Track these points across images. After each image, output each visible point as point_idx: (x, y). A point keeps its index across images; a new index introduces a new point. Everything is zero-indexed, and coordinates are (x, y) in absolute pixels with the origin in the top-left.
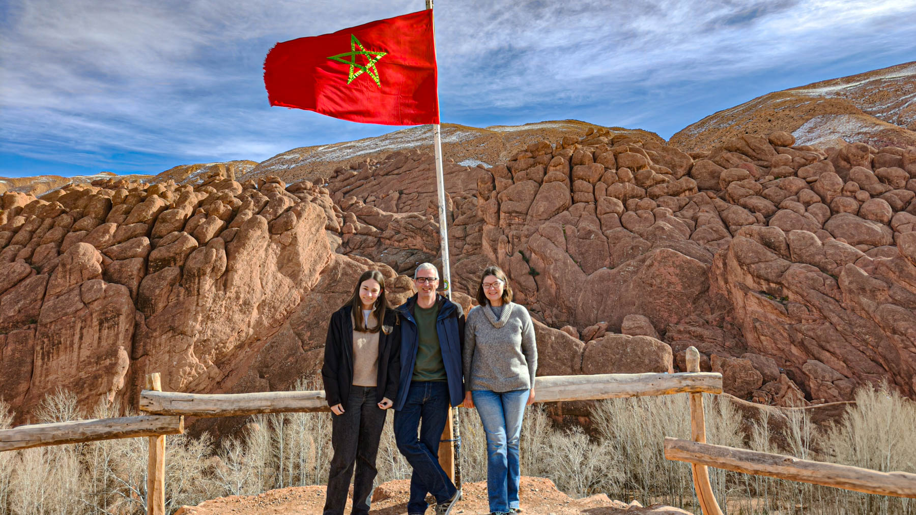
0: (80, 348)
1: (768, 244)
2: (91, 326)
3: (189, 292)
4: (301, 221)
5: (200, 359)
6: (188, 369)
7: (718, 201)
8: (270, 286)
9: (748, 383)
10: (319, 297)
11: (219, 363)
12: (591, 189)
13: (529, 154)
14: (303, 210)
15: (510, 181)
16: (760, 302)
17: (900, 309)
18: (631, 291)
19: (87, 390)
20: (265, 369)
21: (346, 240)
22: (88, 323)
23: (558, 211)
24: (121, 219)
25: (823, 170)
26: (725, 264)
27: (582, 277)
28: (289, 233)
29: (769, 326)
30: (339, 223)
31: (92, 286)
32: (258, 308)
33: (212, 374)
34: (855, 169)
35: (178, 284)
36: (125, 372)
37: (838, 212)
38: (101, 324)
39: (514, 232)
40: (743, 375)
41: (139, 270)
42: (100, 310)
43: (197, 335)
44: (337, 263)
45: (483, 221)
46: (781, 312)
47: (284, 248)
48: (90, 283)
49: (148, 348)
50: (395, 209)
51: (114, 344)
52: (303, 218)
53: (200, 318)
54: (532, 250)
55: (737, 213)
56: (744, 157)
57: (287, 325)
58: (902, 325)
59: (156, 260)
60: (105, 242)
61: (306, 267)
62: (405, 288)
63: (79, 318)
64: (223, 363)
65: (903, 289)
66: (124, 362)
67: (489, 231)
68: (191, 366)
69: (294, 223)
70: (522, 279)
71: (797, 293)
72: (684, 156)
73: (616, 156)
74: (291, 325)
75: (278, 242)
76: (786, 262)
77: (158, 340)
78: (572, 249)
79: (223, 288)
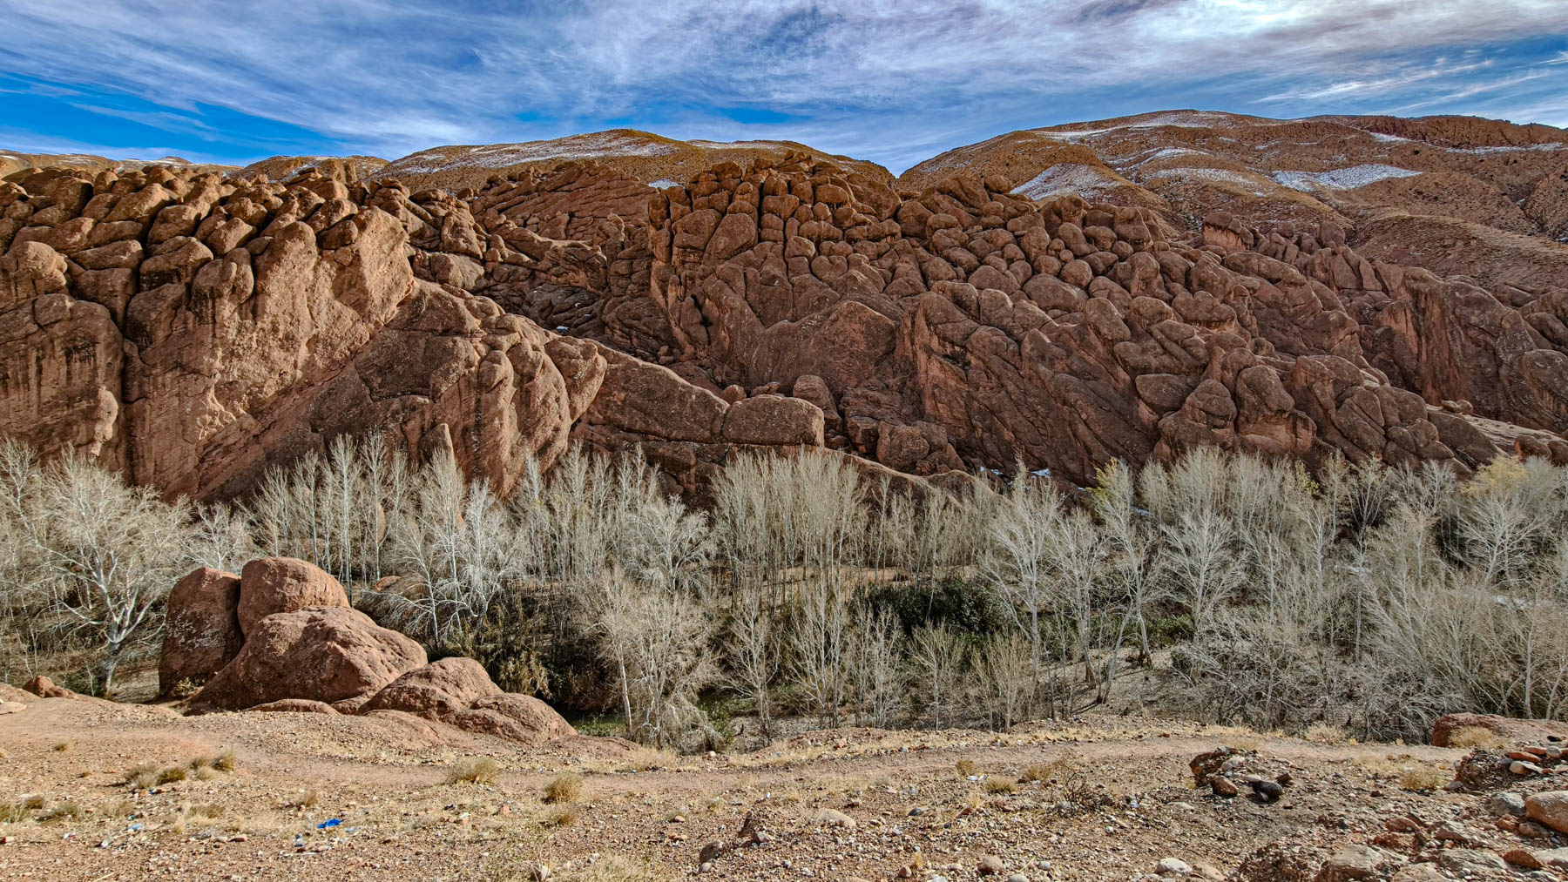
0: (39, 385)
1: (959, 302)
2: (53, 356)
3: (200, 318)
4: (365, 234)
5: (226, 405)
6: (208, 418)
7: (921, 251)
8: (323, 315)
9: (913, 453)
10: (395, 335)
11: (256, 410)
12: (782, 226)
13: (713, 176)
14: (368, 219)
15: (688, 208)
16: (942, 368)
17: (1074, 379)
18: (811, 349)
19: (57, 439)
20: (318, 422)
21: (490, 270)
22: (48, 352)
23: (742, 248)
24: (101, 214)
25: (1033, 223)
26: (913, 323)
27: (760, 329)
28: (348, 248)
29: (947, 393)
30: (481, 248)
31: (51, 303)
32: (308, 344)
33: (245, 425)
34: (1066, 225)
35: (184, 307)
36: (113, 418)
37: (1039, 272)
38: (68, 354)
39: (688, 272)
40: (909, 444)
41: (126, 285)
42: (65, 336)
43: (218, 376)
44: (422, 293)
45: (652, 256)
46: (962, 379)
47: (342, 268)
48: (47, 298)
49: (146, 389)
50: (564, 236)
51: (92, 381)
52: (368, 230)
53: (220, 354)
54: (706, 295)
55: (939, 265)
56: (956, 201)
57: (351, 368)
58: (1072, 396)
59: (149, 273)
60: (74, 243)
61: (377, 296)
62: (509, 330)
63: (33, 345)
64: (261, 412)
65: (1081, 359)
66: (109, 405)
67: (659, 269)
68: (213, 414)
69: (355, 236)
70: (692, 329)
71: (979, 358)
72: (891, 195)
73: (814, 188)
74: (356, 368)
75: (333, 260)
76: (974, 324)
77: (160, 379)
78: (753, 296)
79: (250, 315)
